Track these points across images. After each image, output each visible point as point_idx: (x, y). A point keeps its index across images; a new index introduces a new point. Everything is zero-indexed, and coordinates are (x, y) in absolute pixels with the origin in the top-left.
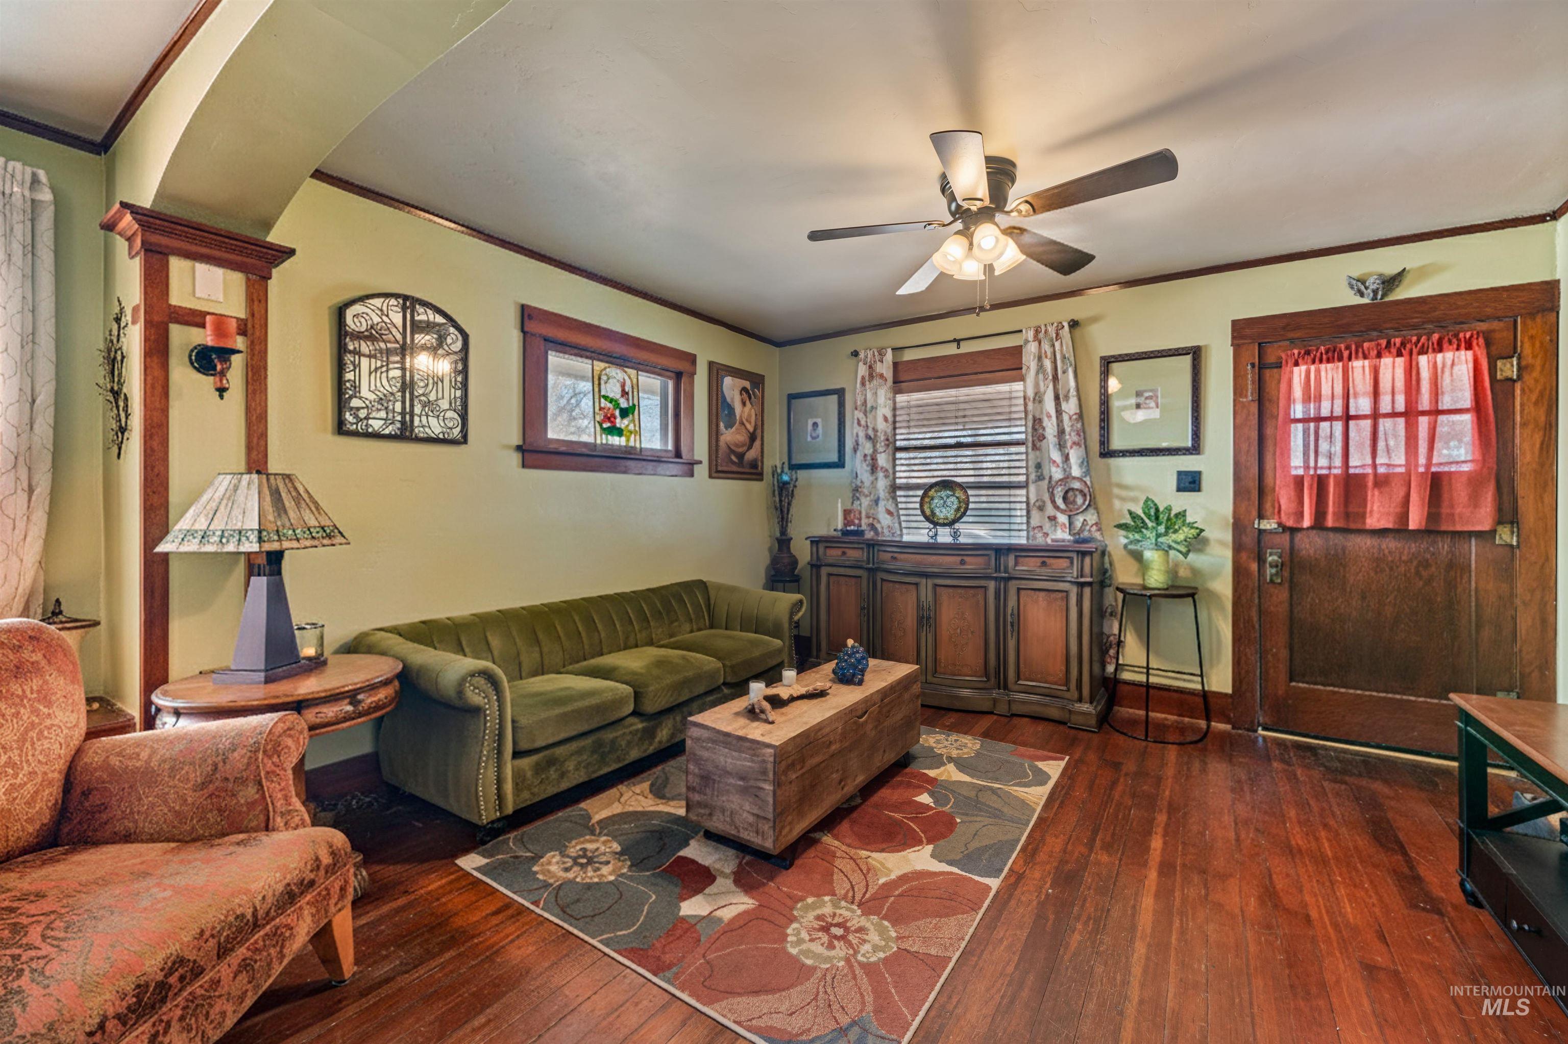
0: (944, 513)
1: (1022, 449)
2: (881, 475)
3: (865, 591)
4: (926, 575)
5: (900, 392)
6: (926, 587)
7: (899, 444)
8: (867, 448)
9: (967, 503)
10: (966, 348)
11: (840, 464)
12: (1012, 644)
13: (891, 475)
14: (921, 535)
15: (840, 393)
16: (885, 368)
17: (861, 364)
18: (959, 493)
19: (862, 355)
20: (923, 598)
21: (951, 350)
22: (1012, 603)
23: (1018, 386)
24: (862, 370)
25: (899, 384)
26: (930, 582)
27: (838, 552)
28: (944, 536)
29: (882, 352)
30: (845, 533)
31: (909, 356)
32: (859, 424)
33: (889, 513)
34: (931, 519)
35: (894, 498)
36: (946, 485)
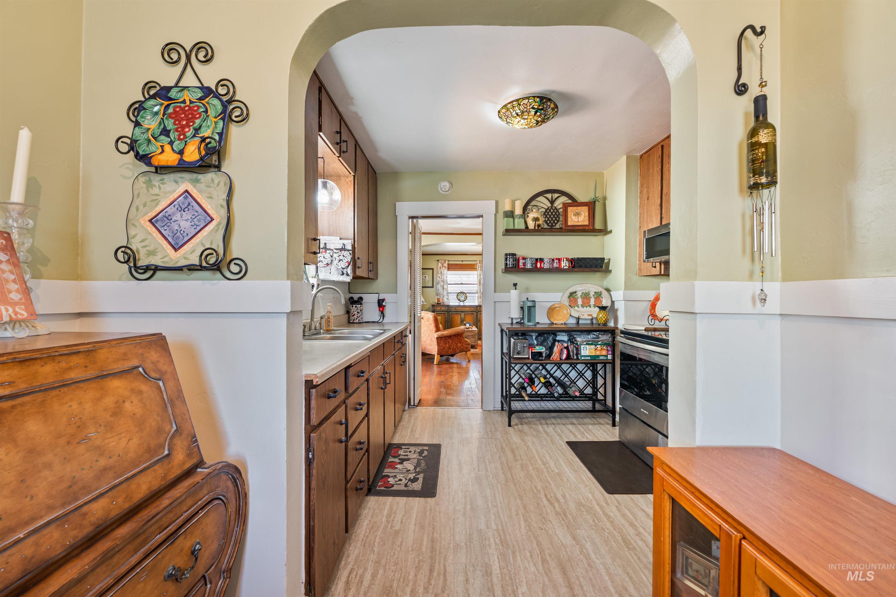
0: (462, 299)
1: (477, 285)
2: (445, 290)
3: (446, 316)
4: (463, 312)
5: (448, 270)
6: (463, 314)
7: (448, 283)
8: (442, 284)
9: (466, 297)
10: (464, 263)
11: (433, 287)
12: (479, 324)
13: (447, 290)
14: (457, 303)
15: (433, 269)
16: (446, 265)
17: (440, 263)
18: (465, 295)
19: (440, 261)
20: (462, 317)
21: (461, 263)
22: (479, 317)
23: (475, 272)
24: (440, 265)
25: (449, 269)
26: (464, 313)
27: (439, 308)
28: (462, 304)
29: (445, 261)
30: (437, 304)
31: (450, 263)
32: (439, 277)
33: (447, 299)
34: (459, 300)
35: (448, 295)
36: (462, 293)
